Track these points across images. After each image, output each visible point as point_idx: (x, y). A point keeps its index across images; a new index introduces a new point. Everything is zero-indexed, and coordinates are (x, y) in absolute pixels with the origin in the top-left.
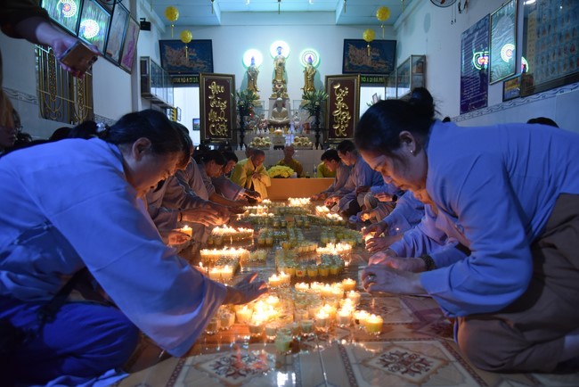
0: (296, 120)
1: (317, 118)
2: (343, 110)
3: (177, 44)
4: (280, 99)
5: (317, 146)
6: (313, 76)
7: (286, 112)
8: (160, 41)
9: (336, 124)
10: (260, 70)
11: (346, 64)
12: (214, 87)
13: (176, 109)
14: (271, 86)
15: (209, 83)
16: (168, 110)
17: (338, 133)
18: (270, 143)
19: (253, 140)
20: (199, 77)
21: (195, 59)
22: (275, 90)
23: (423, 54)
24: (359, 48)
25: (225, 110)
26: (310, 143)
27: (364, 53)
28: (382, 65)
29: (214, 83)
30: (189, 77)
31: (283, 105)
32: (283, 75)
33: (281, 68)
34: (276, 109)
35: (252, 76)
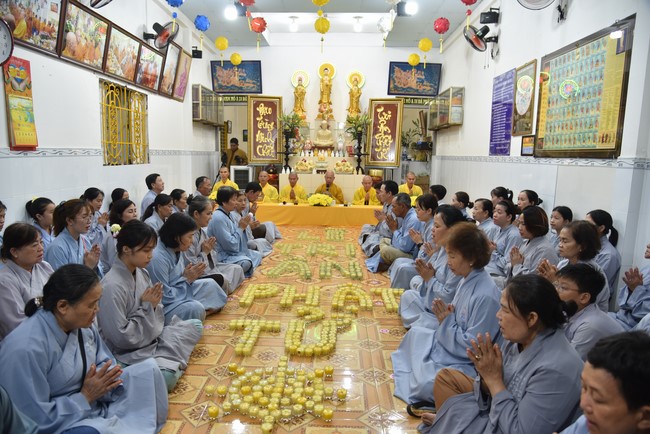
0: (340, 142)
1: (359, 142)
2: (385, 133)
3: (228, 65)
5: (358, 170)
6: (358, 98)
7: (331, 134)
8: (212, 62)
9: (378, 147)
11: (391, 86)
12: (262, 110)
13: (227, 124)
15: (257, 105)
17: (380, 156)
18: (313, 167)
19: (297, 164)
21: (245, 79)
22: (321, 111)
23: (461, 86)
24: (405, 71)
25: (272, 131)
26: (351, 168)
27: (409, 75)
28: (427, 88)
29: (262, 105)
30: (239, 96)
31: (328, 127)
32: (329, 96)
33: (327, 90)
34: (321, 132)
35: (299, 96)
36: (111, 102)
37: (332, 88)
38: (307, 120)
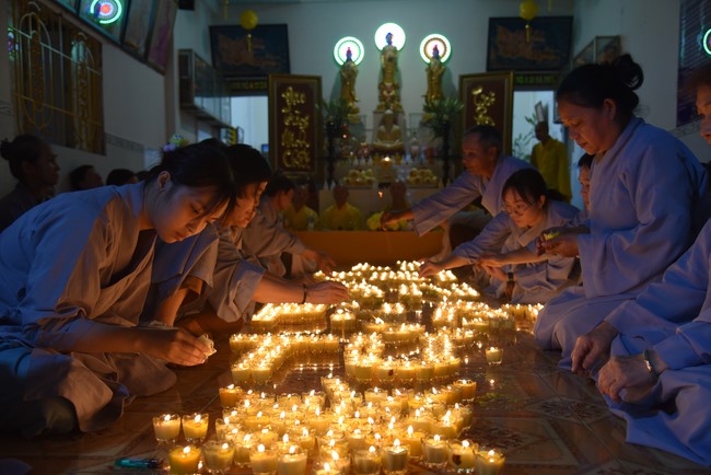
0: (415, 144)
1: (446, 140)
3: (236, 31)
4: (389, 112)
5: (445, 182)
6: (440, 76)
7: (399, 131)
8: (211, 27)
10: (359, 68)
11: (493, 57)
12: (289, 95)
13: (237, 130)
14: (375, 93)
15: (283, 89)
16: (223, 131)
18: (373, 178)
19: (347, 175)
20: (267, 81)
21: (263, 54)
22: (382, 98)
23: (614, 34)
24: (513, 31)
25: (307, 130)
26: (435, 178)
28: (550, 57)
29: (291, 88)
30: (254, 81)
31: (395, 121)
32: (394, 75)
33: (390, 66)
36: (32, 31)
38: (361, 113)
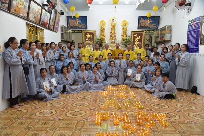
6: (126, 31)
8: (67, 17)
11: (139, 26)
12: (88, 36)
15: (86, 34)
21: (80, 24)
22: (111, 36)
23: (170, 25)
24: (145, 19)
25: (92, 45)
27: (146, 21)
28: (154, 26)
29: (88, 34)
30: (78, 30)
31: (115, 42)
32: (114, 30)
33: (113, 27)
34: (112, 44)
35: (102, 31)
36: (30, 32)
37: (116, 27)
